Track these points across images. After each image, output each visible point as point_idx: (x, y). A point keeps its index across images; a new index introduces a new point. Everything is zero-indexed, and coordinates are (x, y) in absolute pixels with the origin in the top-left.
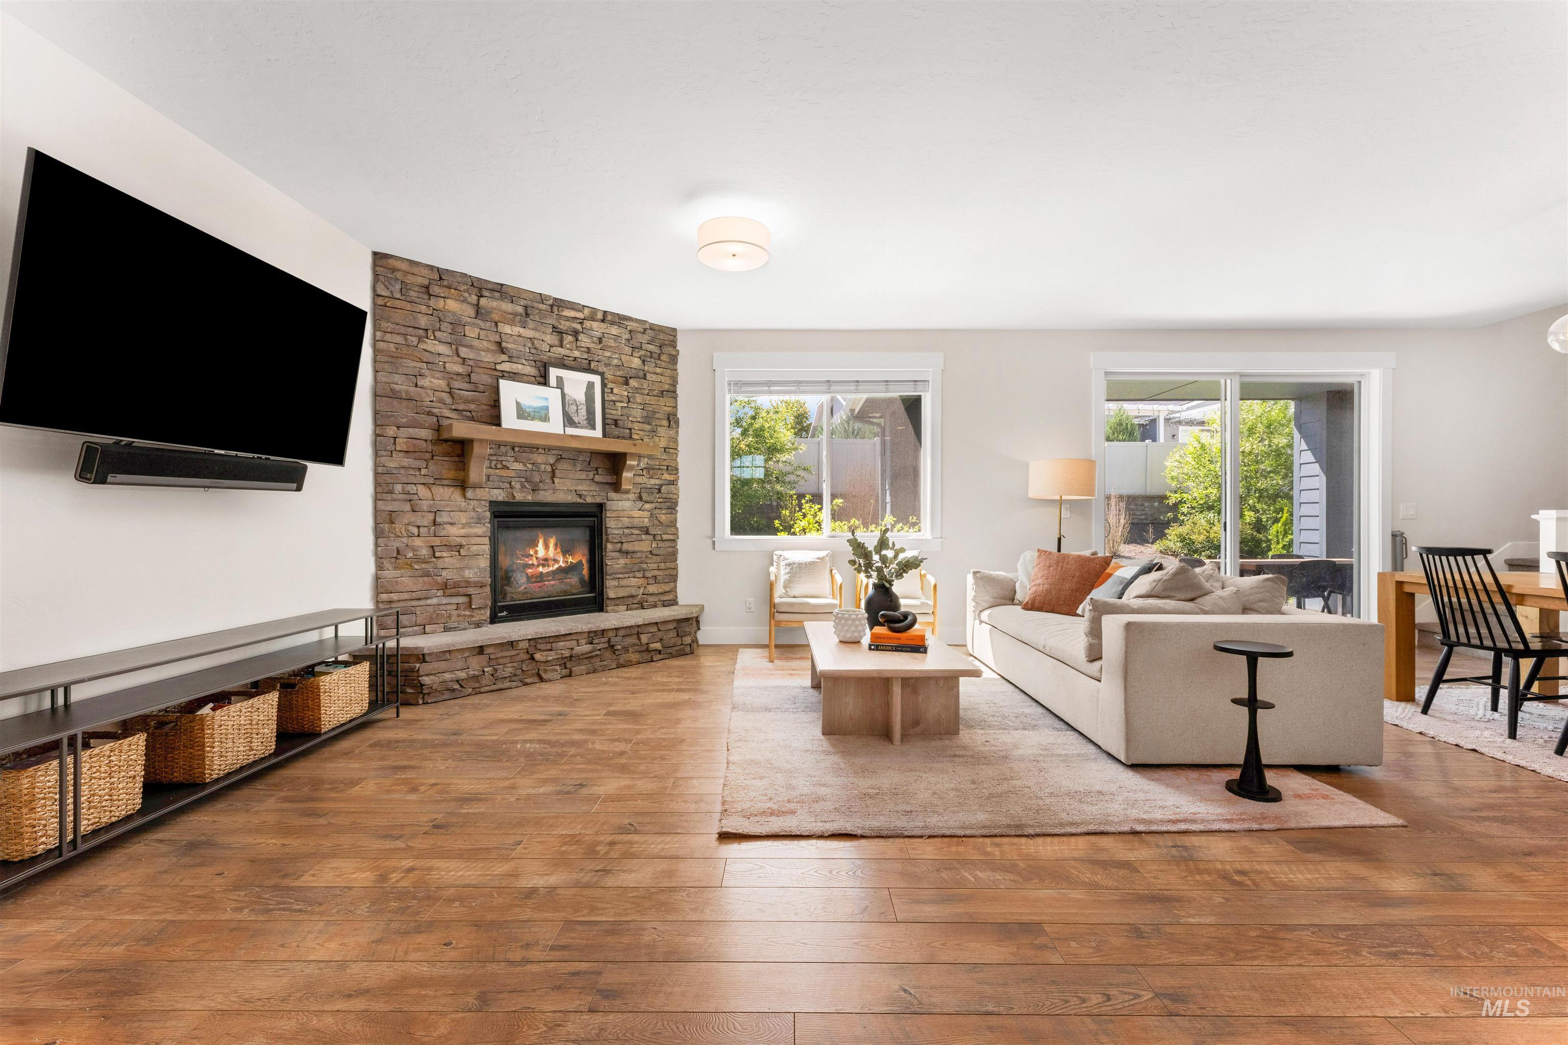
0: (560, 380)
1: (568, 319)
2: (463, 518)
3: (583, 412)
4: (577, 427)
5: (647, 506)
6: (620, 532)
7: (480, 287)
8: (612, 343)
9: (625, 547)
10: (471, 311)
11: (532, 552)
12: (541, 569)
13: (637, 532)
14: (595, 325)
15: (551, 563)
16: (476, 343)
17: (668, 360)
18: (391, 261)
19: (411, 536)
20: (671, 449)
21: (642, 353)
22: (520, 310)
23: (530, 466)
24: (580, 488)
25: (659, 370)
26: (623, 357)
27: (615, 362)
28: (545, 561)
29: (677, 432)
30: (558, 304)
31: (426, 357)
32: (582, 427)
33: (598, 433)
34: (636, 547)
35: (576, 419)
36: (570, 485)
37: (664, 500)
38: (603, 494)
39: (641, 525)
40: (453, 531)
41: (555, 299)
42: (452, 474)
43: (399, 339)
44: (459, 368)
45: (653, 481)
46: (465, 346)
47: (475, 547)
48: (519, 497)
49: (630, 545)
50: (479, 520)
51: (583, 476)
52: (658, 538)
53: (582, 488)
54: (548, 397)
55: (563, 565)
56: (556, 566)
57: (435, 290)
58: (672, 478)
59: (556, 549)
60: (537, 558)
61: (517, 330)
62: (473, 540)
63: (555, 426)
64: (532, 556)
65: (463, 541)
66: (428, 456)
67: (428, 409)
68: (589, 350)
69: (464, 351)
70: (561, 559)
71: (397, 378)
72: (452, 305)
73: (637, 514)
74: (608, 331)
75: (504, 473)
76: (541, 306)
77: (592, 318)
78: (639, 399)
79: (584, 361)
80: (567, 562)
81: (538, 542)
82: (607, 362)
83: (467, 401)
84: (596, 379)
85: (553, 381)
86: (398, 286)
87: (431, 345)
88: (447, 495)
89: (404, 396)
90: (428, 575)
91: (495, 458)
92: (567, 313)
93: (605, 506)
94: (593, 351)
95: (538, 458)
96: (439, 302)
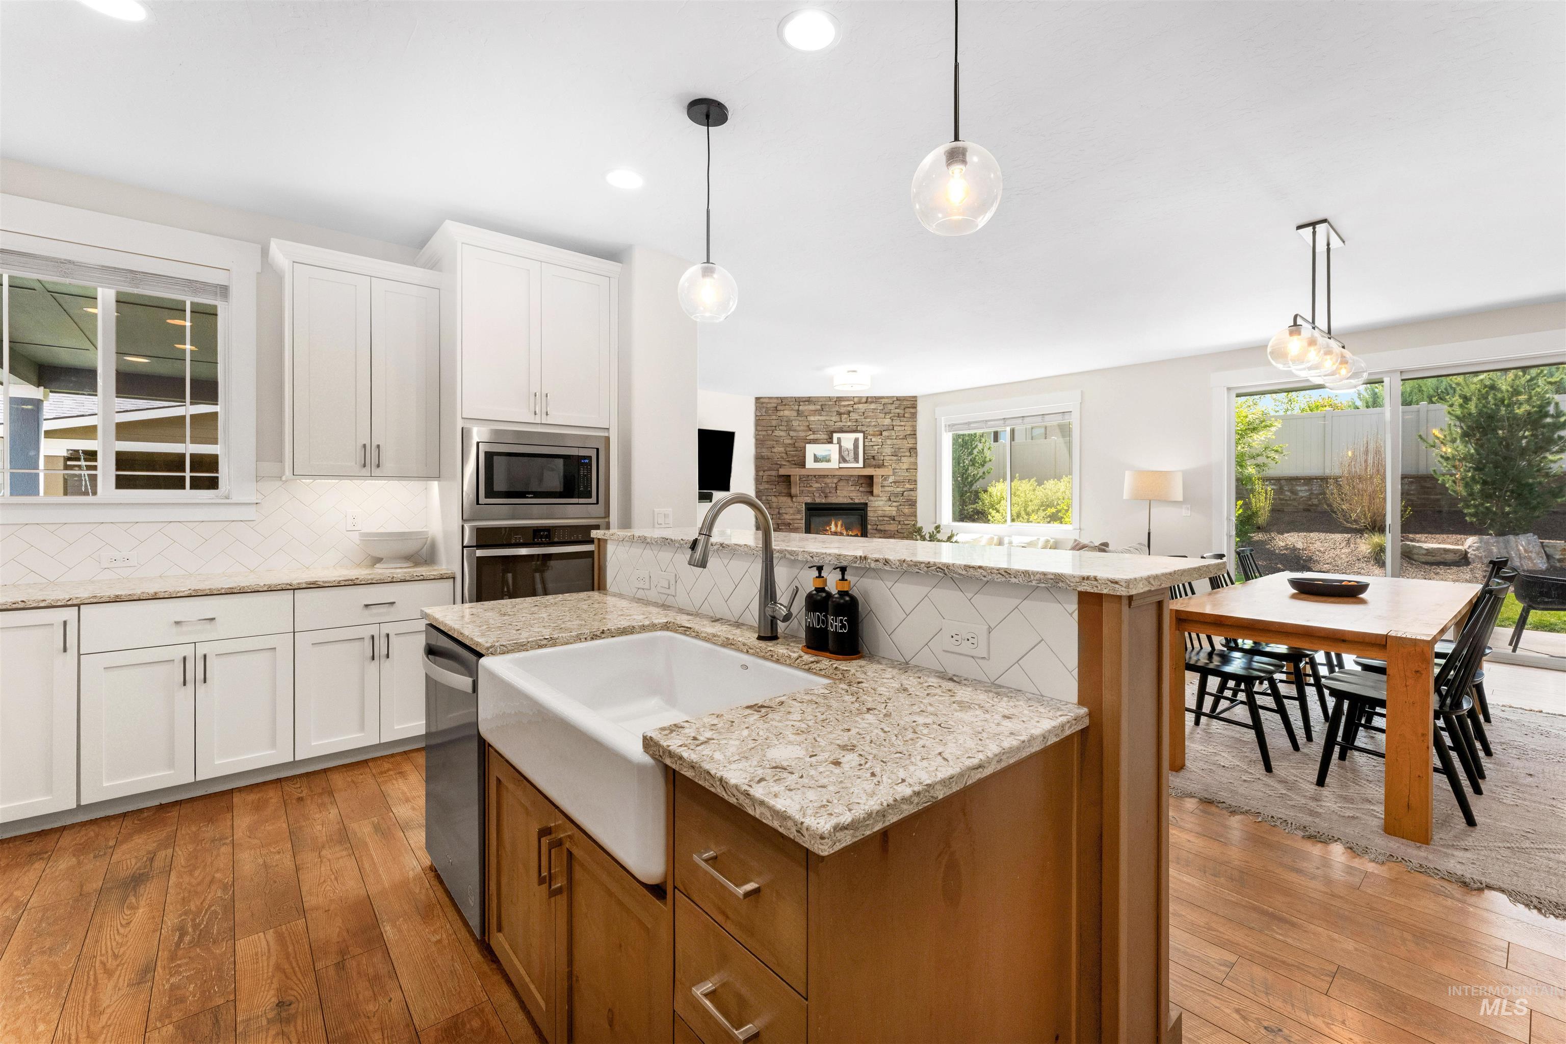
0: (839, 440)
1: (845, 406)
2: (791, 511)
3: (852, 454)
4: (847, 463)
5: (895, 504)
6: (877, 519)
7: (799, 401)
8: (871, 414)
9: (879, 527)
10: (795, 414)
11: (828, 528)
13: (888, 519)
14: (860, 406)
16: (798, 428)
18: (761, 400)
20: (914, 468)
21: (891, 415)
22: (819, 407)
23: (824, 485)
24: (851, 495)
25: (902, 424)
26: (878, 420)
27: (873, 423)
29: (916, 459)
30: (840, 399)
31: (776, 438)
32: (850, 463)
33: (861, 464)
34: (887, 527)
35: (847, 459)
36: (845, 493)
37: (907, 500)
38: (865, 498)
39: (890, 515)
40: (787, 517)
41: (837, 397)
42: (786, 491)
43: (764, 433)
44: (789, 441)
45: (899, 489)
46: (793, 431)
47: (796, 526)
48: (818, 500)
49: (883, 527)
50: (799, 512)
51: (853, 488)
52: (902, 523)
53: (853, 495)
54: (832, 450)
57: (779, 408)
58: (912, 487)
59: (841, 529)
60: (831, 531)
61: (817, 418)
62: (795, 521)
63: (834, 464)
64: (828, 530)
65: (791, 522)
66: (776, 483)
67: (776, 462)
68: (856, 421)
69: (792, 433)
70: (845, 532)
71: (764, 450)
72: (787, 413)
73: (888, 508)
74: (869, 407)
75: (810, 489)
76: (830, 403)
77: (860, 403)
78: (889, 442)
79: (854, 427)
81: (832, 523)
82: (868, 425)
83: (793, 456)
84: (861, 436)
85: (835, 440)
86: (764, 410)
87: (777, 433)
88: (784, 500)
89: (766, 457)
91: (806, 482)
92: (843, 403)
93: (866, 504)
94: (859, 420)
95: (828, 481)
96: (781, 413)
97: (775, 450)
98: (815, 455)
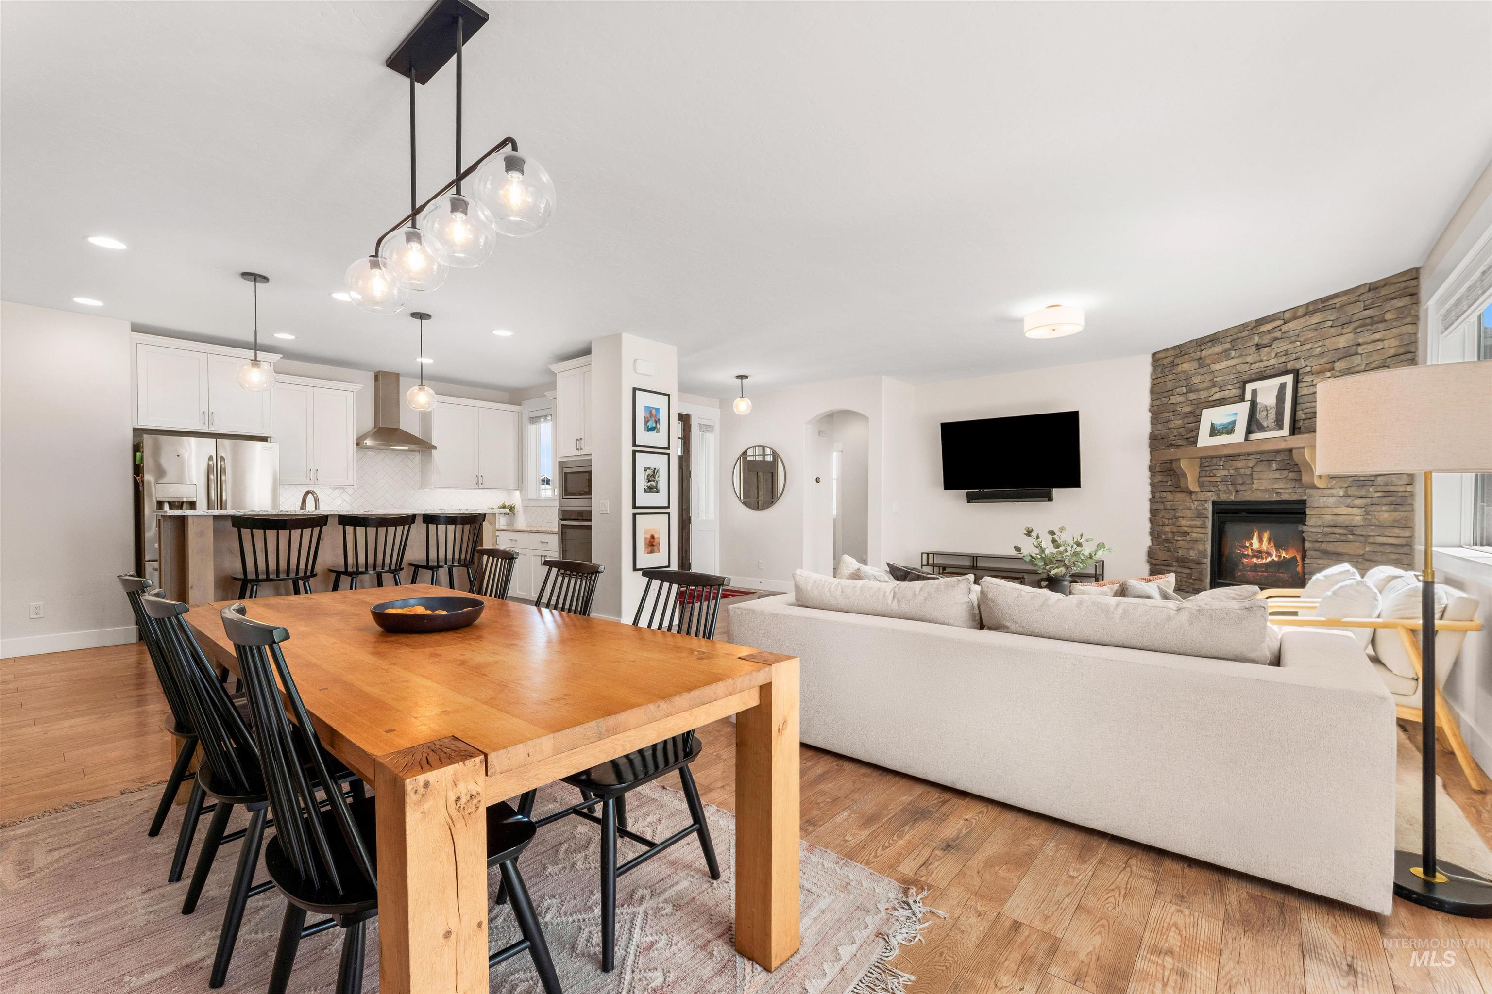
0: (1254, 392)
1: (1268, 332)
2: (1188, 514)
3: (1273, 415)
4: (1266, 431)
5: (1358, 502)
6: (1319, 530)
8: (1311, 334)
9: (1324, 546)
10: (1196, 364)
11: (1247, 544)
12: (1255, 560)
13: (1341, 531)
14: (1292, 325)
15: (1264, 555)
16: (1201, 386)
17: (1395, 316)
18: (1159, 355)
19: (1164, 525)
22: (1228, 345)
23: (1232, 472)
24: (1276, 486)
25: (1378, 336)
26: (1327, 342)
27: (1318, 351)
28: (1259, 554)
30: (1260, 323)
31: (1173, 408)
32: (1270, 430)
33: (1286, 431)
35: (1265, 424)
36: (1265, 484)
37: (1383, 494)
38: (1299, 491)
39: (1347, 523)
40: (1184, 523)
41: (1257, 321)
44: (1185, 409)
46: (1192, 391)
47: (1194, 535)
48: (1228, 497)
49: (1331, 545)
50: (1198, 516)
51: (1277, 475)
53: (1279, 487)
54: (1239, 412)
55: (1276, 559)
56: (1269, 559)
59: (1269, 543)
60: (1252, 550)
61: (1224, 364)
62: (1195, 530)
63: (1240, 435)
64: (1248, 547)
65: (1188, 530)
67: (1170, 442)
68: (1285, 353)
70: (1274, 553)
72: (1186, 366)
73: (1345, 511)
74: (1308, 323)
75: (1213, 479)
76: (1244, 334)
77: (1295, 318)
79: (1281, 366)
80: (1280, 557)
81: (1253, 535)
82: (1308, 355)
83: (1187, 431)
84: (1289, 379)
85: (1248, 396)
86: (1161, 369)
87: (1173, 400)
88: (1181, 497)
89: (1159, 437)
90: (1169, 551)
91: (1208, 468)
92: (1263, 328)
93: (1304, 502)
94: (1290, 351)
95: (1239, 464)
96: (1180, 368)
97: (1172, 425)
98: (1212, 425)
